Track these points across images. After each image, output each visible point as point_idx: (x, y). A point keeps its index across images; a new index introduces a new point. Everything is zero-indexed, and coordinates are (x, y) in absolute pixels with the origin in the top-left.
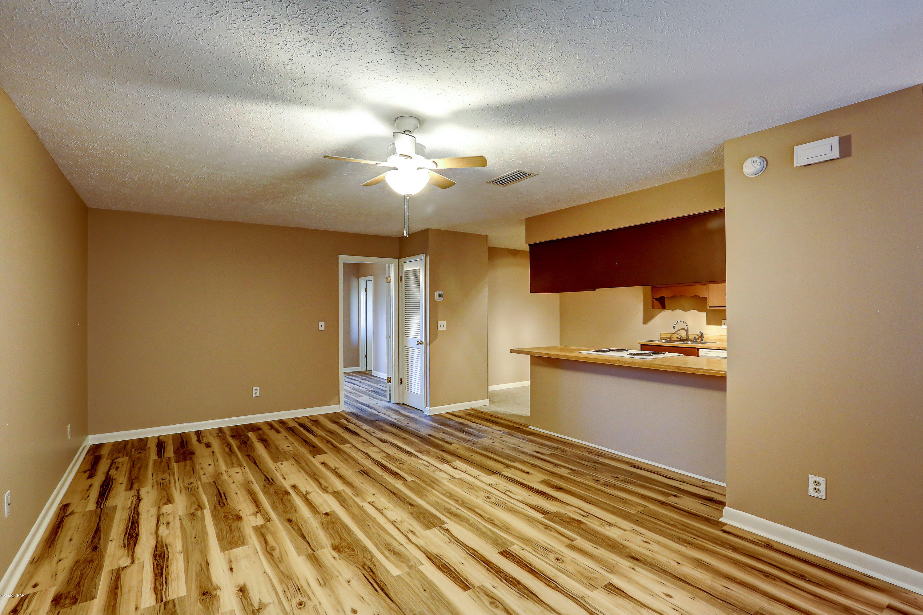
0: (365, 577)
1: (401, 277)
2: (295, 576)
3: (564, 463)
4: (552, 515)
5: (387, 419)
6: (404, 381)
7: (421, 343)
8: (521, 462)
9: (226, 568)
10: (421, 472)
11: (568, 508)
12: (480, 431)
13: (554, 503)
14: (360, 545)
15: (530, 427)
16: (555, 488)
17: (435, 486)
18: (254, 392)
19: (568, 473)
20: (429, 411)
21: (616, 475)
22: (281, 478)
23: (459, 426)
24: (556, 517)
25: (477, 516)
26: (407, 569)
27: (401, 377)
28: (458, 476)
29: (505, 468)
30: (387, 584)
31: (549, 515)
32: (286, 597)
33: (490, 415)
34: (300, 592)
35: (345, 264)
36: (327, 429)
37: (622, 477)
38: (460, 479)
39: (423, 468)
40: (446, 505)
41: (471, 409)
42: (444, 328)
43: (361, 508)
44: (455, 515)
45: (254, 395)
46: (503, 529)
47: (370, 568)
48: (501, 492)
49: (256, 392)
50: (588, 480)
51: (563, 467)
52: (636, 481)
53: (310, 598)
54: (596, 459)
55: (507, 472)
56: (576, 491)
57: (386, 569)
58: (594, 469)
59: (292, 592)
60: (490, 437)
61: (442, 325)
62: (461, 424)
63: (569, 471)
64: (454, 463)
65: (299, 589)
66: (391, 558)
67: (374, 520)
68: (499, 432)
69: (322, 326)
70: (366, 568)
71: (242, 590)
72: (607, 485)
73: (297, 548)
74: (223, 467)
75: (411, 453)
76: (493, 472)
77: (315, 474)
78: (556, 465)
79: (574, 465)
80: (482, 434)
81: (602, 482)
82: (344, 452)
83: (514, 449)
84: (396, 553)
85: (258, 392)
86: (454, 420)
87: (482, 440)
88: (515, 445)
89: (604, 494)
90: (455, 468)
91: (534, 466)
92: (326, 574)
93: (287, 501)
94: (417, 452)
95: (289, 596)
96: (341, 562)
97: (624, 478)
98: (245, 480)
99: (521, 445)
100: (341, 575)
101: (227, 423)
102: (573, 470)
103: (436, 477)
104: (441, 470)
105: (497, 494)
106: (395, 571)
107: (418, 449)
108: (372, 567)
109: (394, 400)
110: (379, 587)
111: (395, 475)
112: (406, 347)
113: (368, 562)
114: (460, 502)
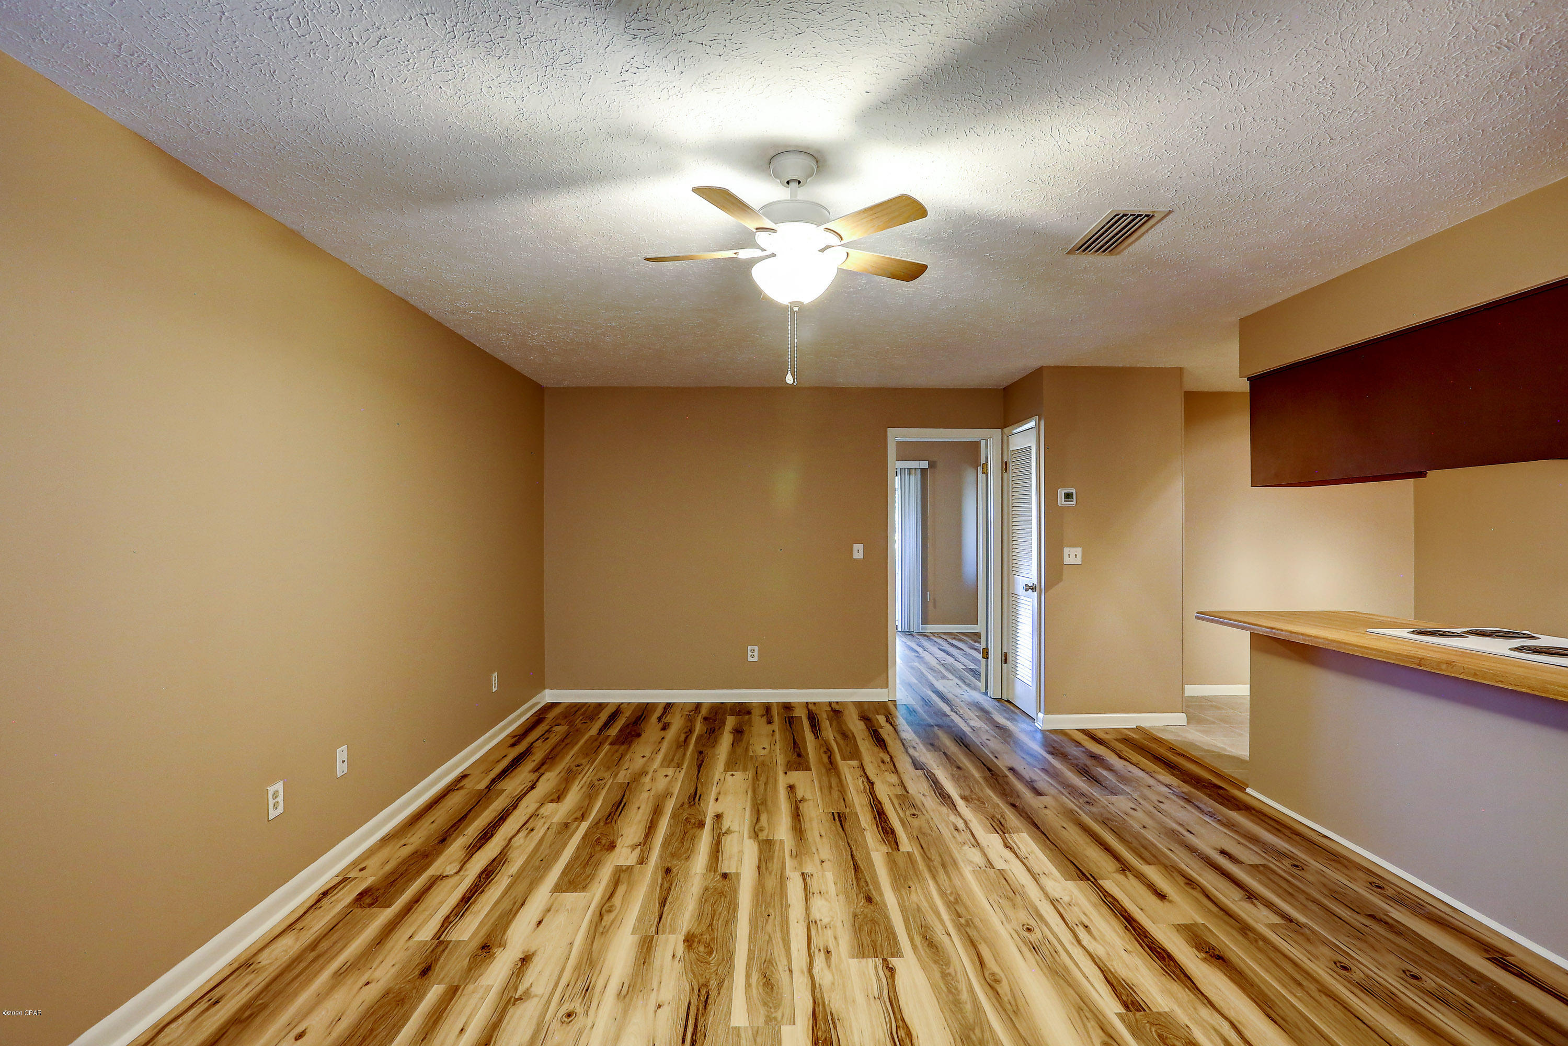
0: (689, 1007)
1: (1006, 463)
2: (599, 967)
3: (1279, 896)
4: (1146, 1016)
5: (957, 726)
6: (1010, 658)
7: (1033, 588)
8: (1166, 867)
9: (536, 919)
10: (939, 840)
11: (1205, 1013)
12: (1123, 779)
13: (1176, 988)
14: (727, 947)
15: (1248, 790)
16: (1207, 952)
17: (942, 876)
18: (749, 654)
19: (1272, 927)
20: (1044, 721)
21: (1415, 971)
22: (713, 796)
23: (1085, 760)
24: (1152, 1024)
25: (973, 963)
26: (760, 1022)
27: (1005, 650)
28: (999, 864)
29: (1117, 871)
30: (707, 1038)
31: (1138, 1014)
32: (562, 995)
33: (1171, 749)
34: (585, 995)
35: (899, 444)
36: (844, 728)
37: (1431, 981)
38: (1002, 873)
39: (946, 832)
40: (931, 919)
41: (1138, 729)
42: (1079, 561)
43: (783, 880)
44: (932, 944)
45: (750, 659)
46: (1005, 1010)
47: (708, 995)
48: (1067, 924)
49: (753, 654)
50: (1314, 957)
51: (1269, 905)
52: (1476, 1005)
53: (588, 1011)
54: (1381, 909)
55: (1114, 884)
56: (1256, 974)
57: (729, 1009)
58: (1359, 935)
59: (576, 990)
60: (1135, 796)
61: (1072, 555)
62: (1094, 757)
63: (1277, 920)
64: (1015, 836)
65: (587, 990)
66: (754, 991)
67: (785, 907)
68: (1166, 789)
69: (858, 551)
70: (704, 992)
71: (525, 960)
72: (1367, 988)
73: (640, 920)
74: (657, 763)
75: (949, 797)
76: (1083, 874)
77: (764, 802)
78: (1251, 896)
79: (1304, 909)
80: (1122, 787)
81: (1357, 975)
82: (838, 775)
83: (1173, 835)
84: (768, 983)
85: (756, 654)
86: (1083, 747)
87: (1113, 798)
88: (1180, 825)
89: (1338, 1012)
90: (1007, 847)
91: (1190, 882)
92: (640, 980)
93: (689, 839)
94: (963, 798)
95: (567, 996)
96: (678, 966)
97: (1440, 986)
98: (667, 789)
99: (1196, 828)
100: (658, 990)
101: (709, 696)
102: (1289, 919)
103: (957, 855)
104: (977, 844)
105: (1055, 929)
106: (739, 1017)
107: (967, 793)
108: (713, 994)
109: (994, 691)
110: (692, 1036)
111: (887, 834)
112: (1013, 595)
113: (713, 984)
114: (962, 921)
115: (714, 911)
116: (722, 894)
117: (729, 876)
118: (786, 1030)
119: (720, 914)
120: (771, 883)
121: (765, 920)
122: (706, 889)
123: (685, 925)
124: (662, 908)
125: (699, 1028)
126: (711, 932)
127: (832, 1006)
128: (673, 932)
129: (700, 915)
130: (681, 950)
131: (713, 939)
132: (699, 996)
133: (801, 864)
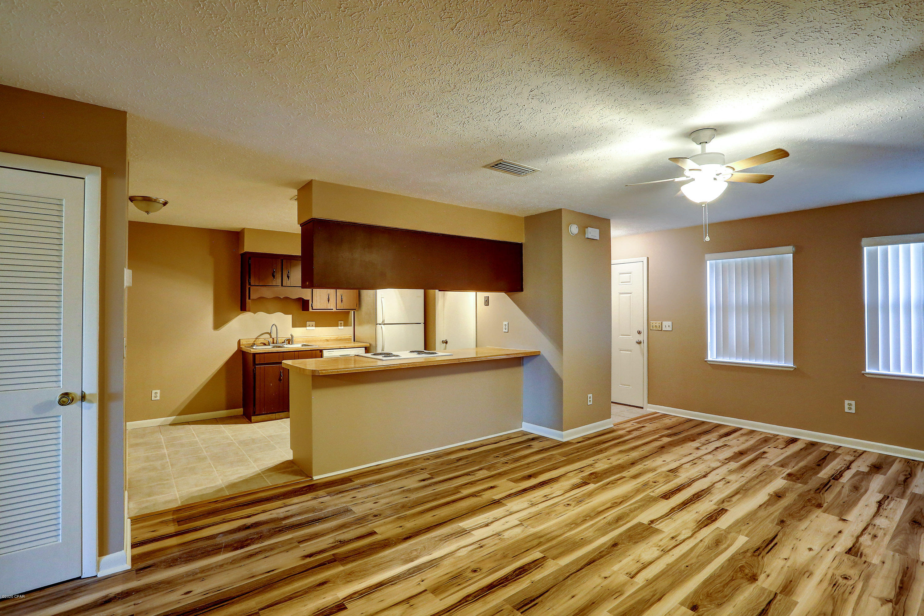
115: (724, 587)
116: (709, 595)
117: (691, 605)
118: (724, 527)
119: (721, 583)
120: (663, 584)
121: (692, 565)
122: (719, 605)
123: (752, 588)
124: (766, 609)
125: (766, 544)
126: (734, 576)
127: (695, 524)
128: (763, 590)
129: (737, 589)
130: (762, 577)
131: (736, 572)
132: (760, 553)
133: (625, 584)
